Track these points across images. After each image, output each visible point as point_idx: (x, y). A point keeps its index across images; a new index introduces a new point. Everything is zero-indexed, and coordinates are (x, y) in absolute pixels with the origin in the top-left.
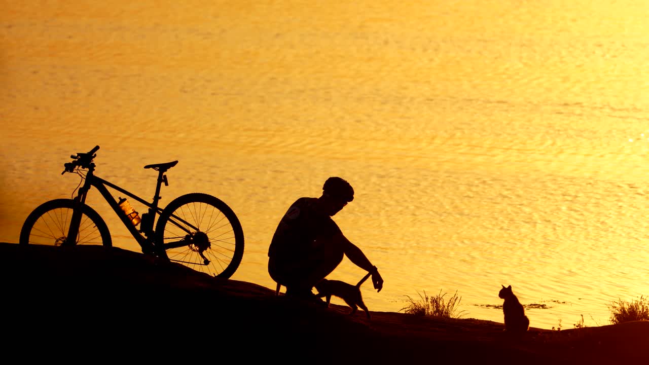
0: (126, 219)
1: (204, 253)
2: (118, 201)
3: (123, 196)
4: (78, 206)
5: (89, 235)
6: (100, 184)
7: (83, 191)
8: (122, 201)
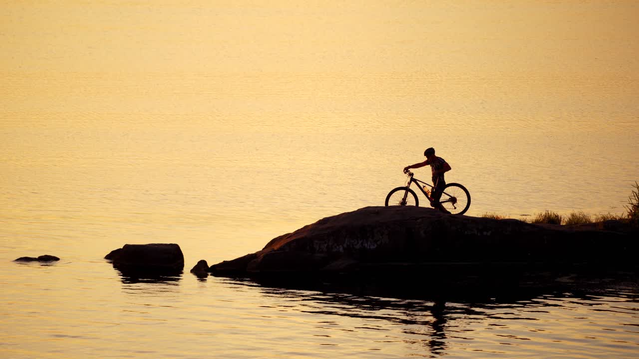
0: (426, 194)
1: (455, 205)
2: (422, 187)
3: (424, 185)
4: (407, 189)
5: (411, 201)
6: (415, 181)
7: (409, 184)
8: (424, 187)
